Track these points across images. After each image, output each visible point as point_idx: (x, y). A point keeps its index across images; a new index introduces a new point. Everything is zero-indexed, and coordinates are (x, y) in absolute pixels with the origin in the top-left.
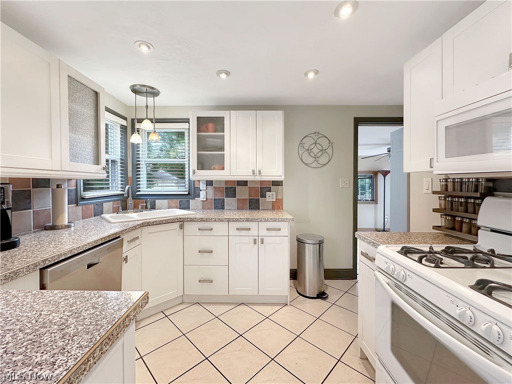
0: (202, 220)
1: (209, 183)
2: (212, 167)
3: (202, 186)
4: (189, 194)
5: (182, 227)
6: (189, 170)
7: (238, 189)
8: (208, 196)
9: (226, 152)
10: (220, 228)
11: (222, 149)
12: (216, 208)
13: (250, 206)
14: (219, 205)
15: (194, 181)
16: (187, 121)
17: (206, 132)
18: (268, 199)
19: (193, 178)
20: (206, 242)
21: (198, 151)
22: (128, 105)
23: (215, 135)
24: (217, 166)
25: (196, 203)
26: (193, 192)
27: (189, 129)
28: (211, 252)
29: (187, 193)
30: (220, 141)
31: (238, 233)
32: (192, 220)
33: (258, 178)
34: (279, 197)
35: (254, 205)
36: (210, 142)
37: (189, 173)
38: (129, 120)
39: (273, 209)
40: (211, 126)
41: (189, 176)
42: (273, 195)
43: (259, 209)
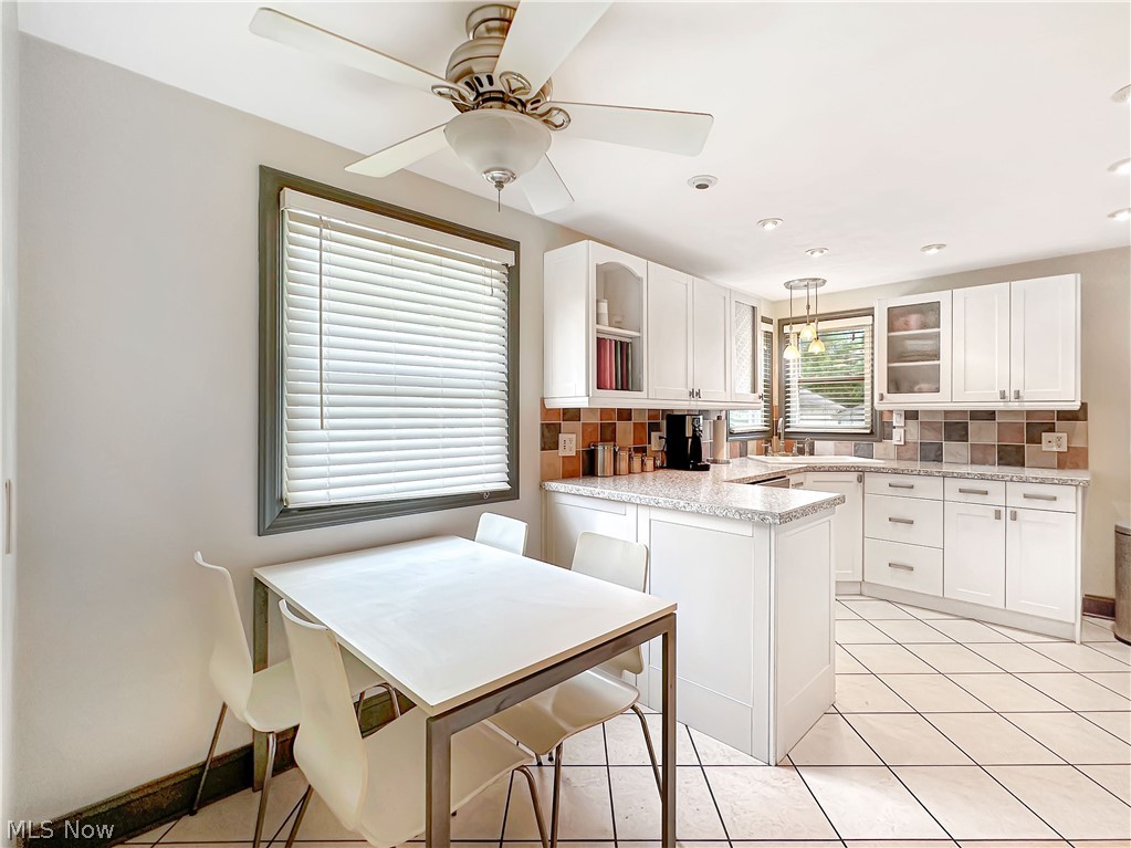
0: (895, 472)
1: (911, 415)
2: (916, 388)
3: (897, 421)
4: (872, 433)
5: (860, 480)
6: (872, 393)
7: (972, 426)
8: (908, 437)
9: (944, 362)
10: (928, 487)
11: (937, 356)
12: (924, 458)
13: (1000, 459)
14: (932, 454)
15: (881, 412)
16: (870, 312)
17: (905, 330)
18: (1045, 446)
19: (878, 406)
20: (902, 506)
21: (888, 362)
22: (774, 300)
23: (923, 334)
24: (924, 386)
25: (885, 449)
26: (879, 429)
27: (873, 325)
28: (912, 522)
29: (868, 431)
30: (930, 342)
31: (962, 497)
32: (878, 471)
33: (1015, 406)
34: (1078, 443)
35: (1011, 456)
36: (911, 345)
37: (872, 398)
38: (775, 322)
39: (1061, 466)
40: (914, 319)
41: (872, 404)
42: (1059, 439)
43: (1023, 465)
